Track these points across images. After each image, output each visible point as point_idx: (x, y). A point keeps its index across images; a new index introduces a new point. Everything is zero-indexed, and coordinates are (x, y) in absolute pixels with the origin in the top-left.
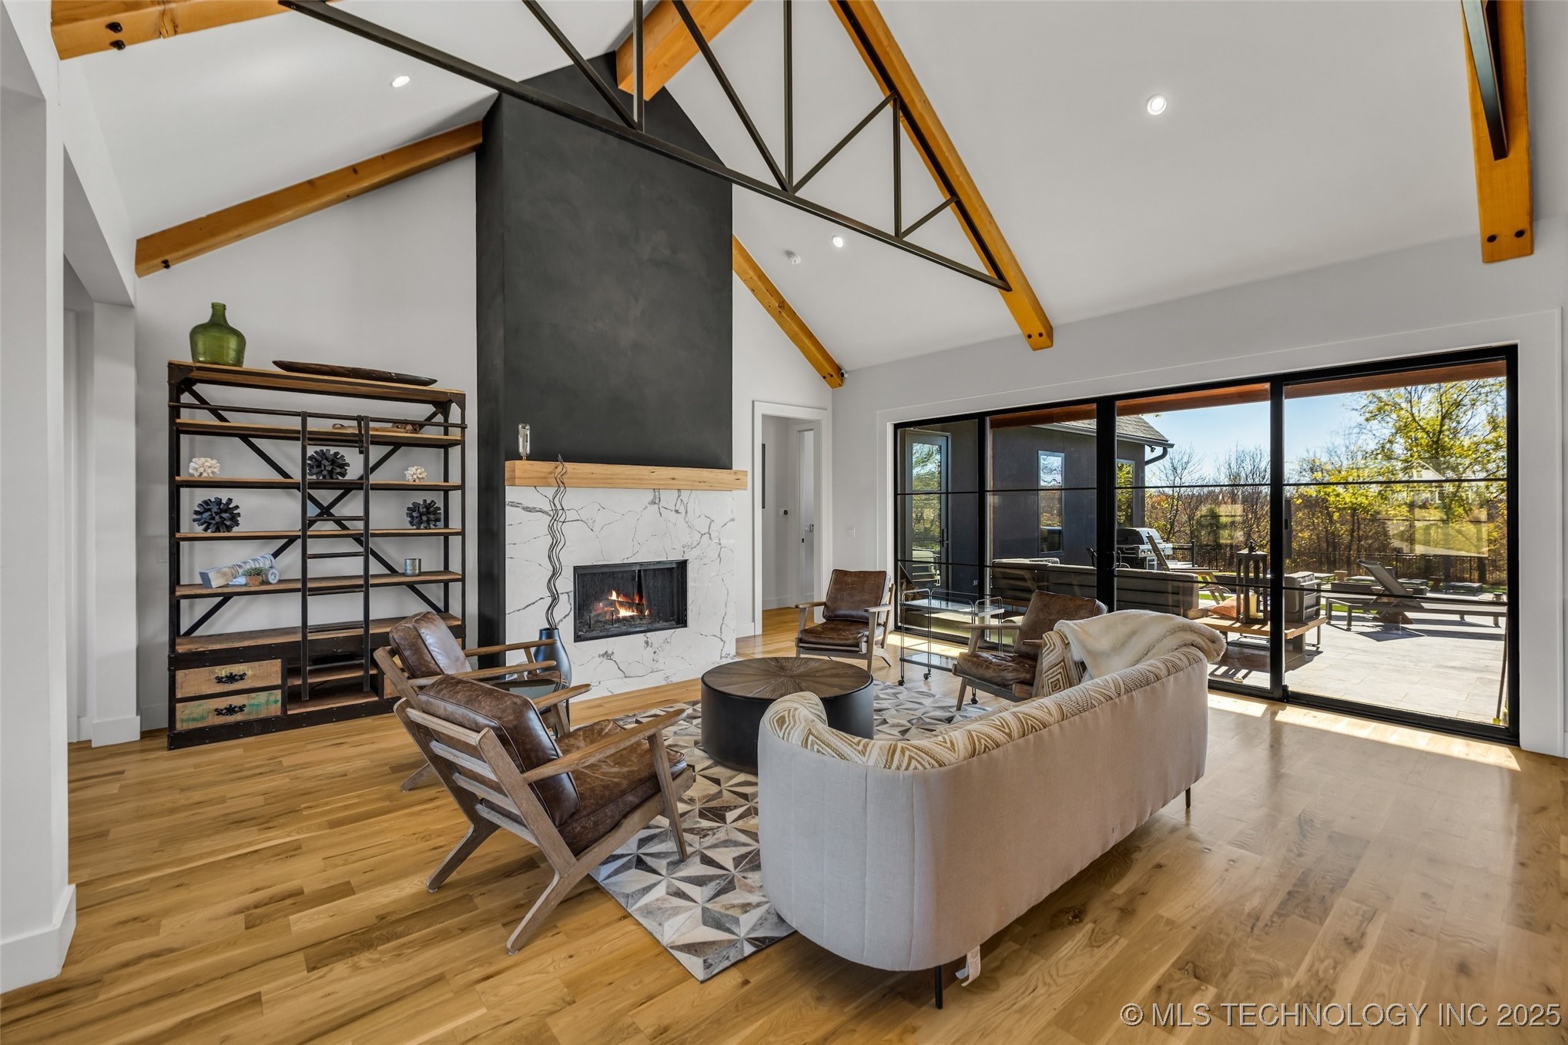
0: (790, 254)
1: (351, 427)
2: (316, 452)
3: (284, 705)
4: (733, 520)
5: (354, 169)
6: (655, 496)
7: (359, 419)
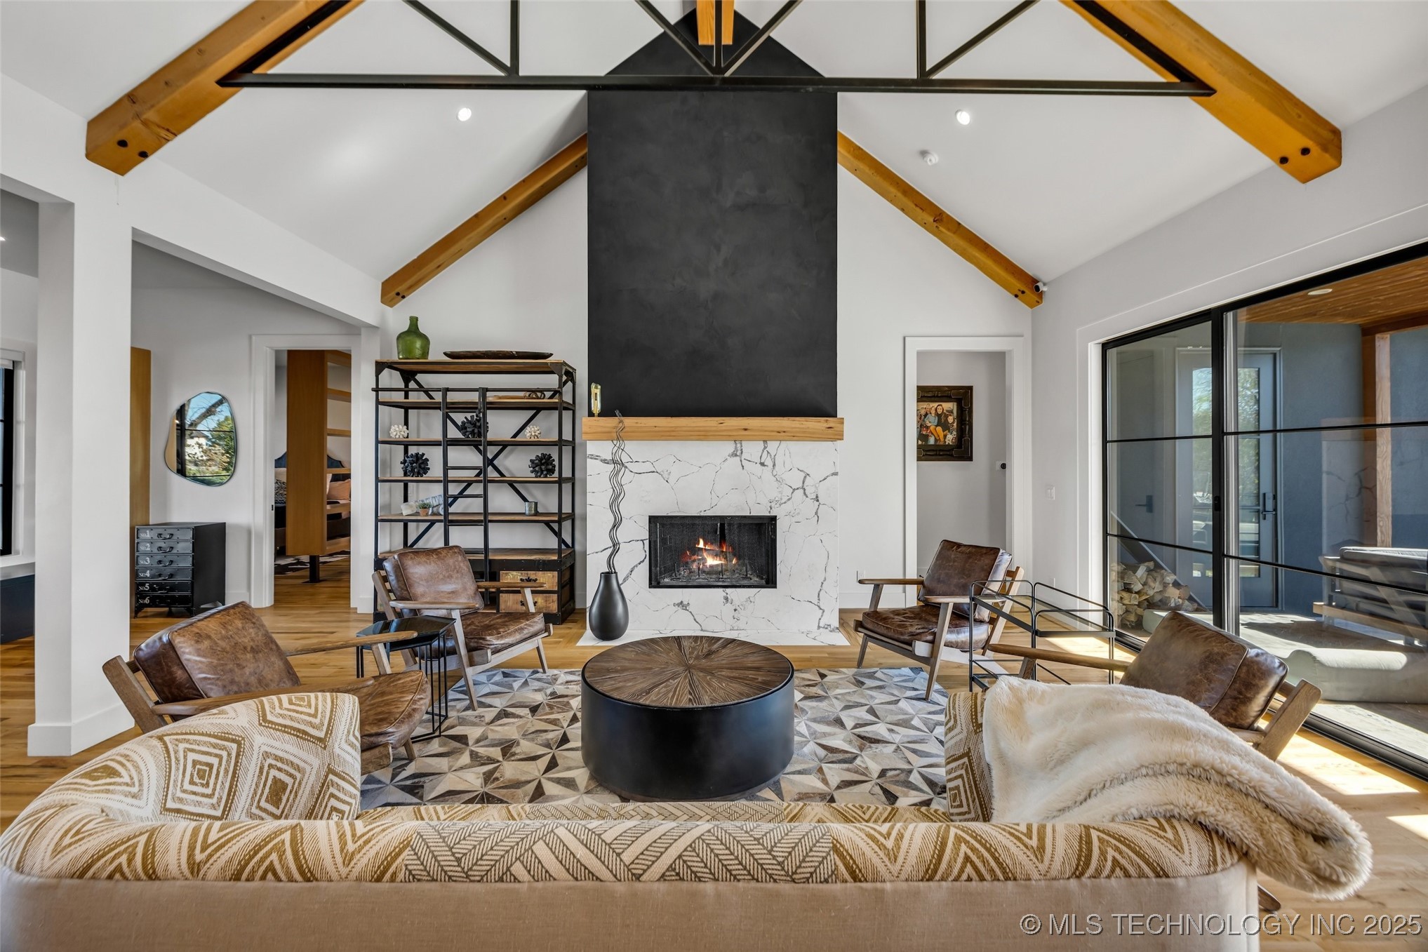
0: (924, 153)
4: (835, 474)
5: (504, 197)
6: (736, 447)
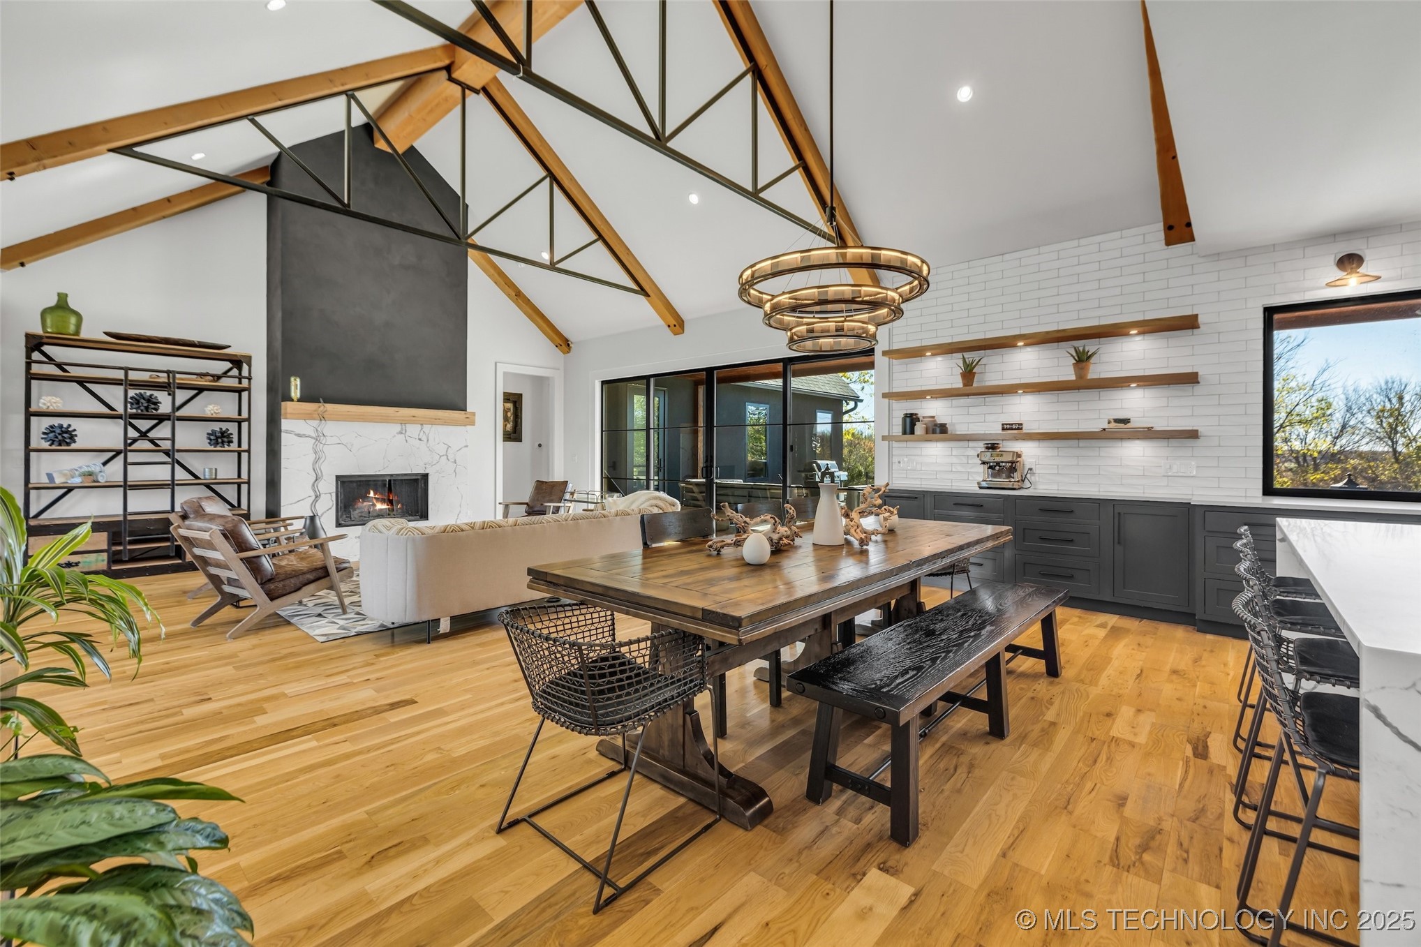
1: (163, 378)
2: (136, 394)
3: (108, 562)
4: (467, 446)
5: (168, 200)
6: (402, 428)
7: (168, 372)
